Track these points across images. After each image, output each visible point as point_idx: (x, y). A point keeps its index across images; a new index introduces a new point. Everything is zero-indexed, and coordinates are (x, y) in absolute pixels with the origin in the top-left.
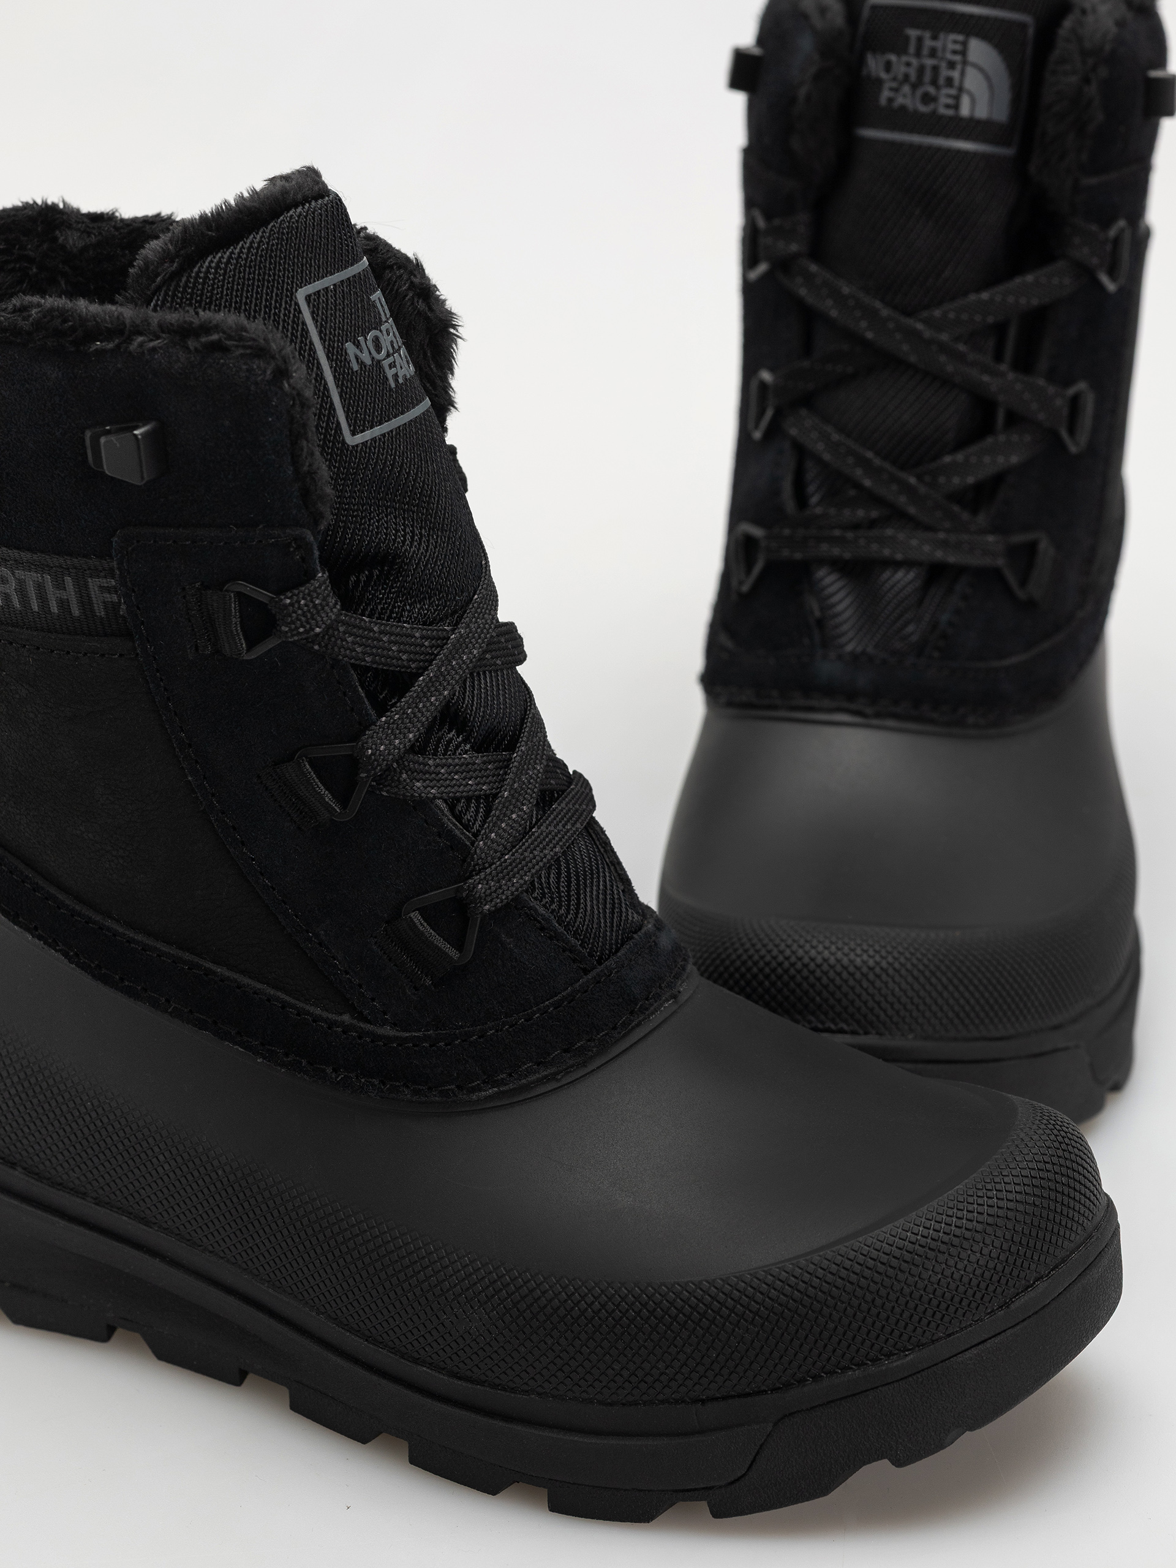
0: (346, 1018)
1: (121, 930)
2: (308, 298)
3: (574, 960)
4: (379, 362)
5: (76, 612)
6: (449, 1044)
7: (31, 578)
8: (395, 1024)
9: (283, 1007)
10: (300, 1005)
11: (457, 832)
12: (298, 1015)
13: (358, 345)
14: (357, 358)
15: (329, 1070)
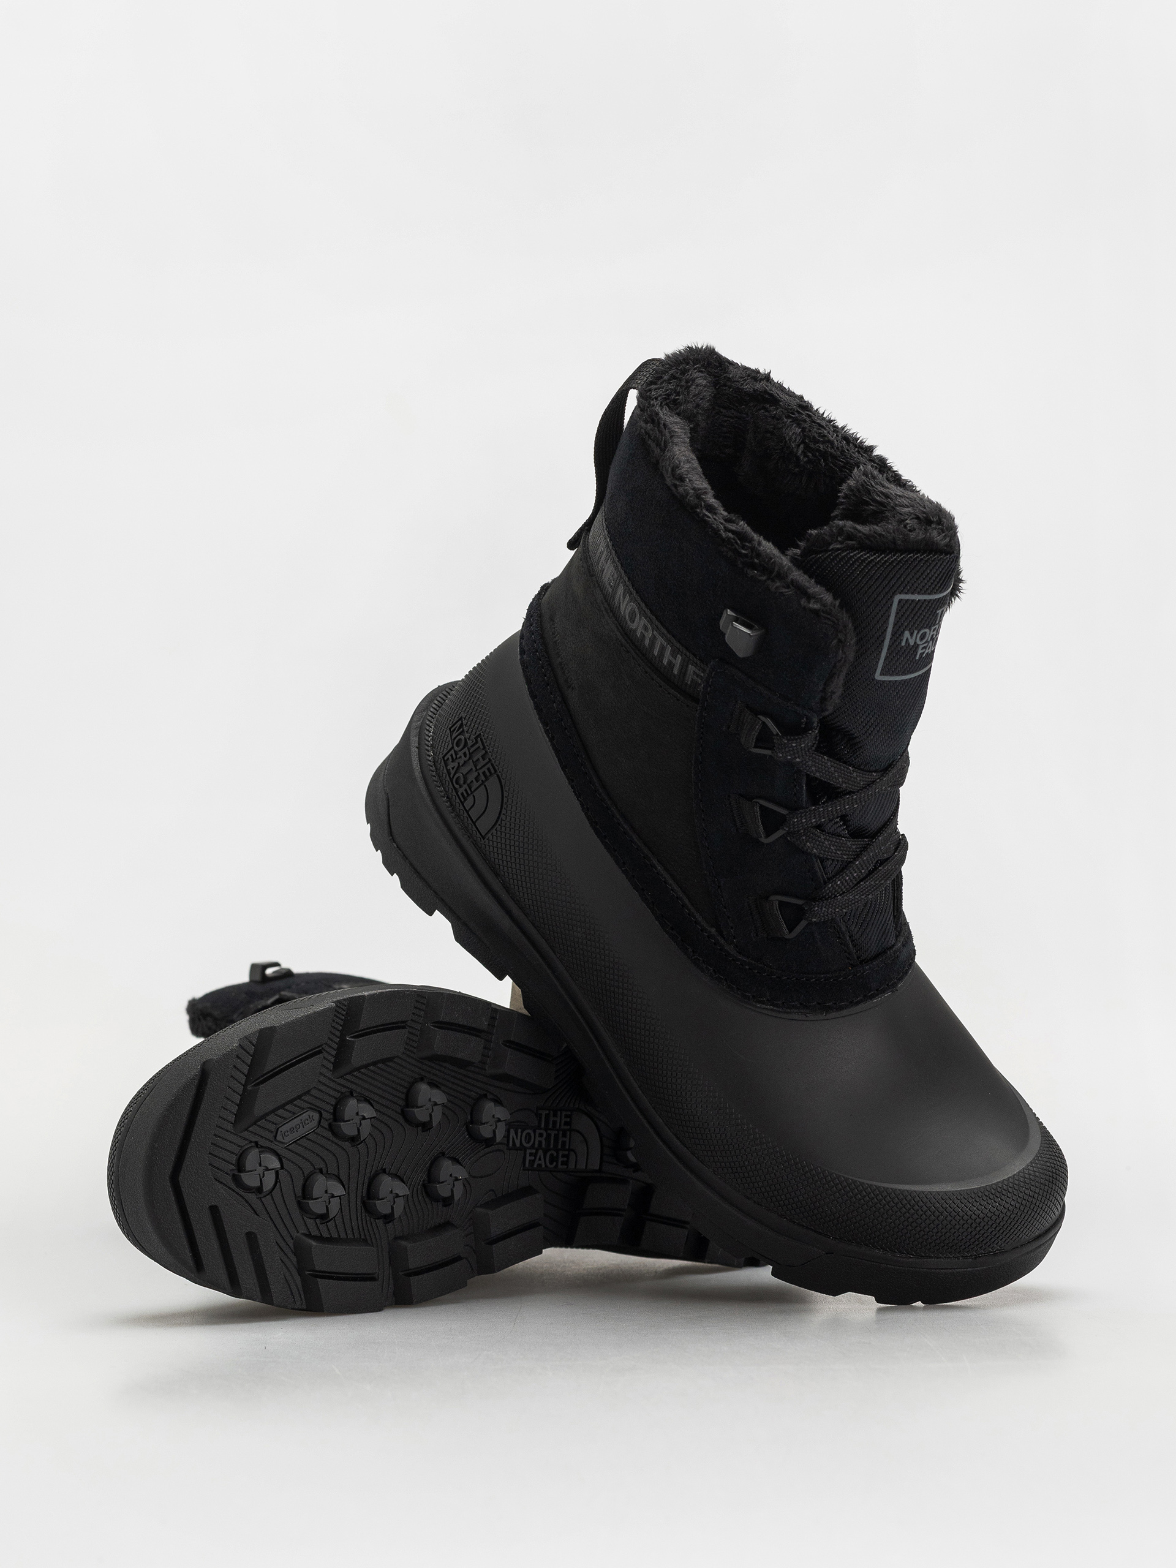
0: (713, 930)
1: (618, 817)
2: (900, 601)
3: (848, 959)
4: (918, 645)
5: (676, 671)
6: (760, 973)
7: (660, 641)
8: (737, 947)
9: (683, 906)
10: (693, 910)
11: (819, 874)
12: (689, 914)
13: (912, 634)
14: (907, 639)
15: (690, 950)
